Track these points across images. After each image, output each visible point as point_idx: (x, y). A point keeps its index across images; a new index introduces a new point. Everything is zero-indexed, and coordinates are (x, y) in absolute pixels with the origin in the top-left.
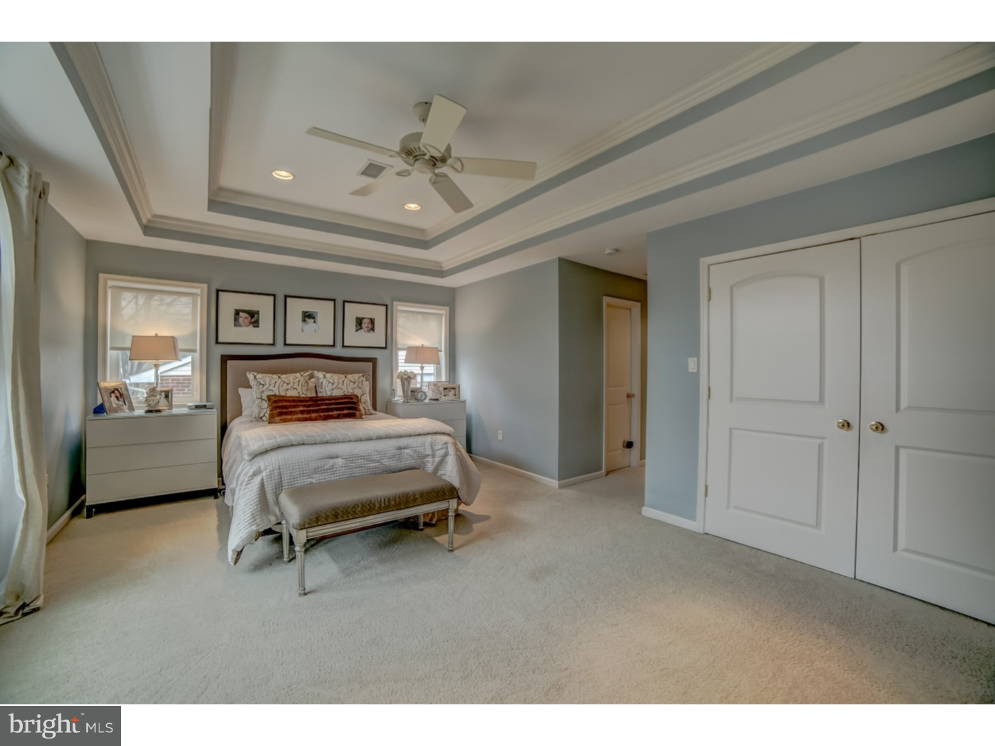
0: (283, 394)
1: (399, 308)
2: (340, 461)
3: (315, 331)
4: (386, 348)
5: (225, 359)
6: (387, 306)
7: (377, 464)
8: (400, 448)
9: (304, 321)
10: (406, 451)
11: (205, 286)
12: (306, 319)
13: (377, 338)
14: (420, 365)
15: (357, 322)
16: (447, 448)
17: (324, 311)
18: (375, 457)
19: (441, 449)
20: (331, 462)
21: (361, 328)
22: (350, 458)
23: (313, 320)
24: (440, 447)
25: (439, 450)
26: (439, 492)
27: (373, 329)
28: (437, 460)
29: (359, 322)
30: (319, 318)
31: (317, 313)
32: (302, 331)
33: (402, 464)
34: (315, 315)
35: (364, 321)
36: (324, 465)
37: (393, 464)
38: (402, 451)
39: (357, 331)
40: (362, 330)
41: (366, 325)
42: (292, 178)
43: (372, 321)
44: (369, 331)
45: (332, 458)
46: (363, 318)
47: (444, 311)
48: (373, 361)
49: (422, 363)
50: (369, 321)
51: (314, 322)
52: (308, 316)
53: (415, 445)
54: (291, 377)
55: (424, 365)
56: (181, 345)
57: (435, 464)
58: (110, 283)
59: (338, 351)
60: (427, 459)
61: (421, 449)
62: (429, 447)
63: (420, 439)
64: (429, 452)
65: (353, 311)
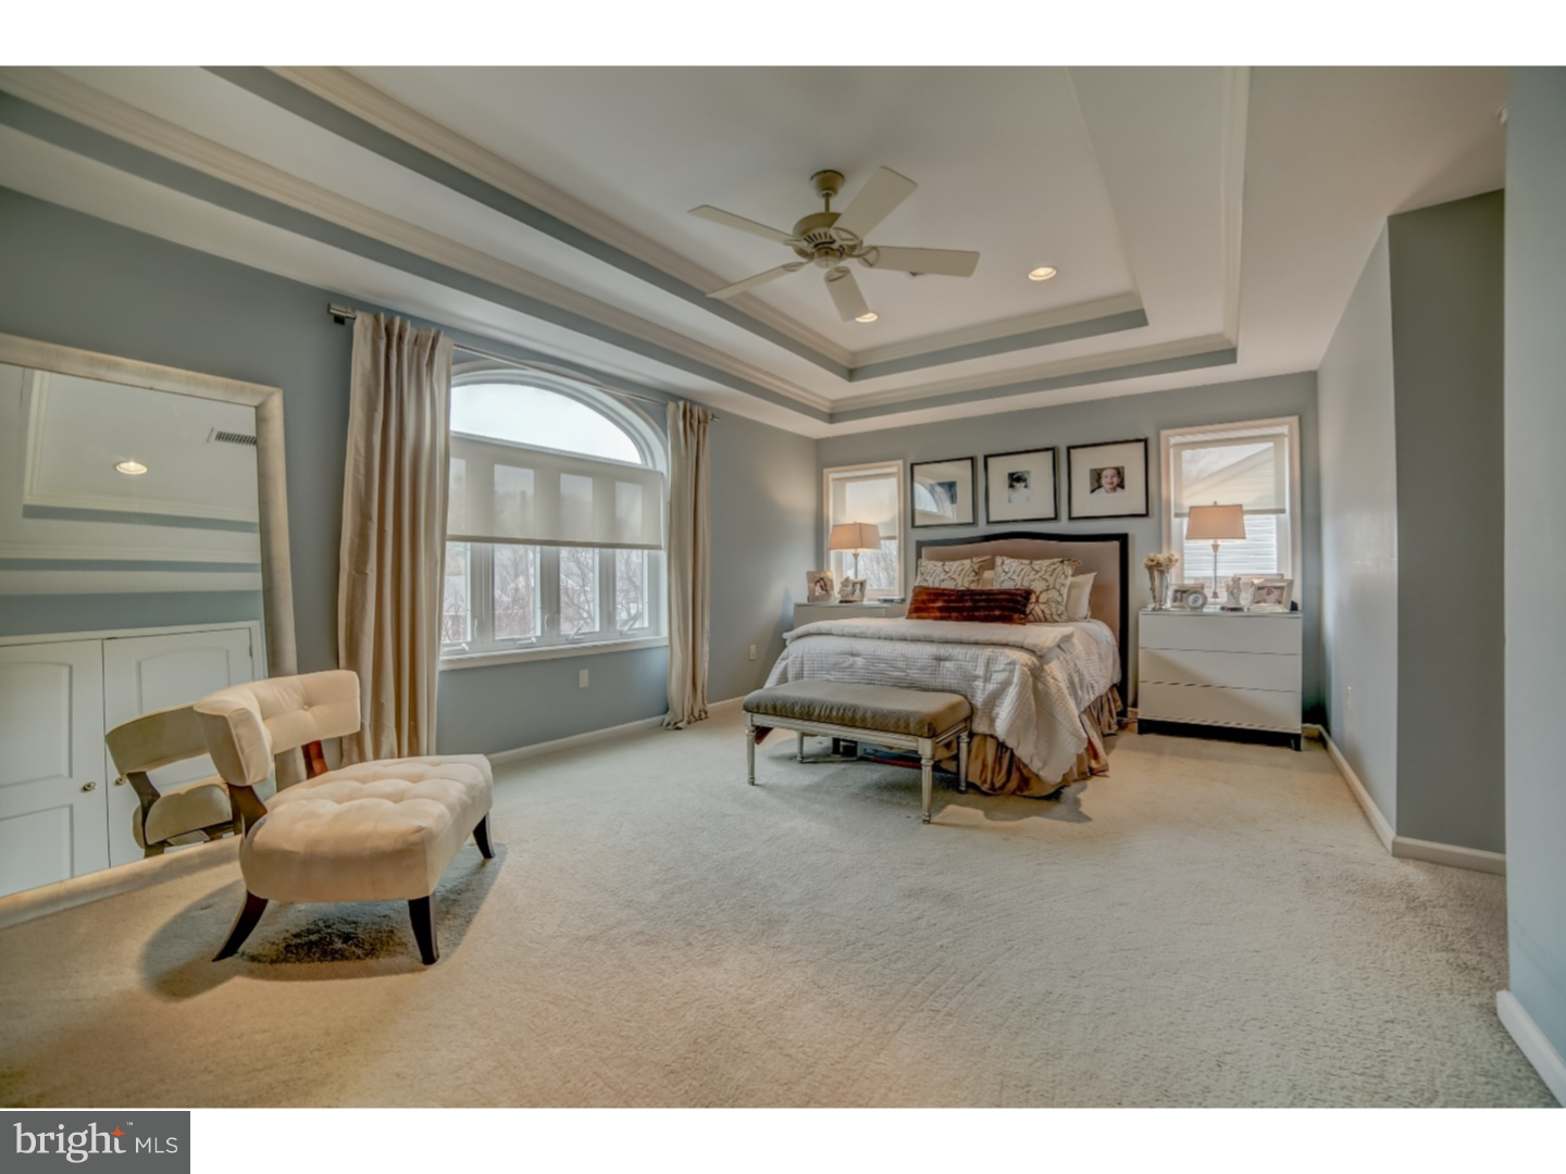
0: (937, 585)
1: (1173, 441)
2: (860, 661)
3: (1028, 500)
4: (1146, 515)
5: (920, 545)
6: (1145, 441)
7: (902, 674)
8: (939, 659)
9: (1011, 486)
10: (948, 664)
11: (900, 462)
12: (1015, 484)
13: (1131, 499)
14: (1211, 542)
15: (1092, 477)
16: (1012, 671)
17: (1038, 468)
18: (901, 664)
19: (1003, 670)
20: (852, 659)
21: (1100, 486)
22: (875, 659)
23: (1024, 484)
24: (1002, 667)
25: (998, 672)
26: (899, 720)
27: (1121, 485)
28: (991, 687)
29: (1097, 477)
30: (1032, 480)
31: (1028, 472)
32: (1010, 501)
33: (938, 683)
34: (1026, 476)
35: (1104, 473)
36: (844, 662)
37: (925, 678)
38: (942, 663)
39: (1093, 491)
40: (1102, 490)
41: (1109, 480)
42: (876, 317)
43: (1119, 472)
44: (1114, 490)
45: (853, 655)
46: (1102, 470)
47: (1286, 427)
48: (1123, 539)
49: (1215, 538)
50: (1114, 471)
51: (1026, 486)
52: (1015, 479)
53: (960, 657)
54: (954, 566)
55: (1219, 542)
56: (882, 533)
57: (987, 693)
58: (833, 476)
59: (1063, 526)
60: (977, 683)
61: (969, 666)
62: (982, 664)
63: (973, 650)
64: (980, 671)
65: (1084, 463)
